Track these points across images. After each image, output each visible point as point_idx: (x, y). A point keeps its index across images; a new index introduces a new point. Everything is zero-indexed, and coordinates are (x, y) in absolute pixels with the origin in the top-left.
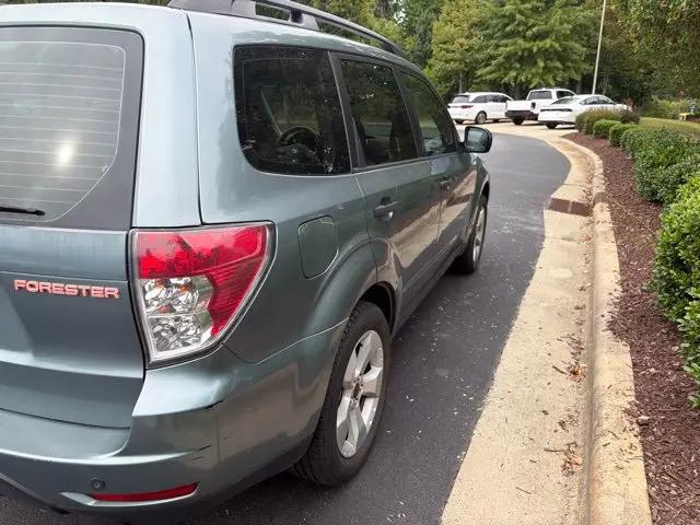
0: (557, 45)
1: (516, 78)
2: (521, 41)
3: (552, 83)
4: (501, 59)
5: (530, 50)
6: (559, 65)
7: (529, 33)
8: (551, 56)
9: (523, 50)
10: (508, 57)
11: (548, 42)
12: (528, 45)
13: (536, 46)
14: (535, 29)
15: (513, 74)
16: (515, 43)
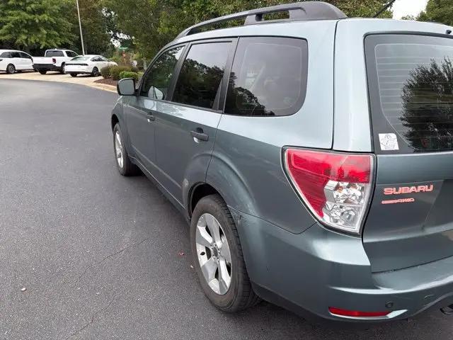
0: (52, 20)
1: (26, 40)
2: (24, 14)
3: (55, 45)
4: (10, 24)
5: (33, 21)
6: (56, 33)
7: (28, 8)
8: (49, 27)
9: (27, 20)
10: (16, 24)
11: (45, 17)
12: (31, 17)
13: (37, 18)
14: (33, 6)
15: (24, 37)
16: (19, 14)
